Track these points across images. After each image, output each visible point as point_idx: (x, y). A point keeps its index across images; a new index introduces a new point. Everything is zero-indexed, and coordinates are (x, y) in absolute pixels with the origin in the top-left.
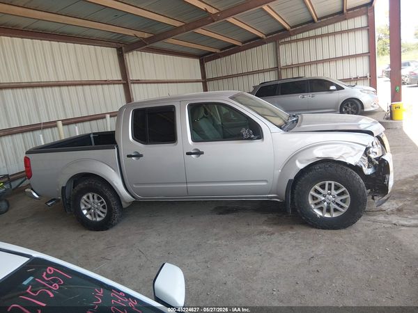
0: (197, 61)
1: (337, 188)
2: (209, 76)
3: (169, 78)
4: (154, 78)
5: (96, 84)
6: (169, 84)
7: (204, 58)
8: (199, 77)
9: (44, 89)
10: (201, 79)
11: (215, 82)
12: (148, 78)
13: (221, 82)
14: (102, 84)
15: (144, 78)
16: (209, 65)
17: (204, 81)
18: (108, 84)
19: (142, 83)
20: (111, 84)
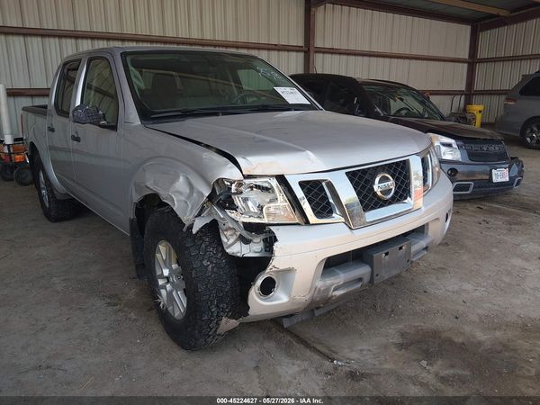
0: (466, 29)
5: (259, 48)
7: (480, 24)
10: (467, 57)
11: (491, 65)
12: (352, 47)
13: (499, 65)
14: (269, 49)
15: (344, 47)
16: (485, 37)
17: (473, 61)
18: (278, 50)
19: (340, 54)
20: (285, 50)
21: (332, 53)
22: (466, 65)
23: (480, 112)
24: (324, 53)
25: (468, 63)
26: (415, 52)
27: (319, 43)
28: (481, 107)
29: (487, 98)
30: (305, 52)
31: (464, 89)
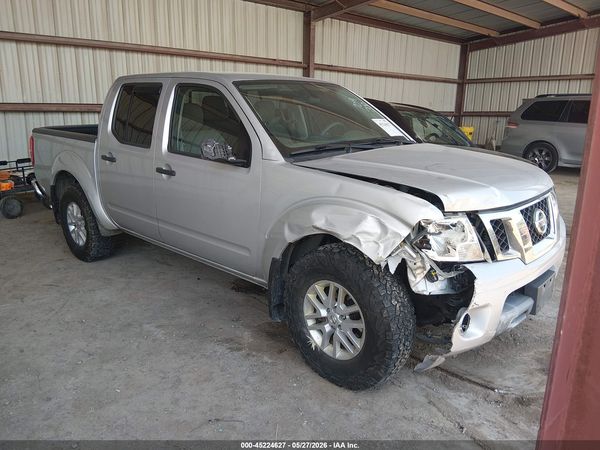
0: (456, 49)
1: (348, 302)
2: (472, 74)
3: (391, 69)
4: (363, 67)
5: (257, 63)
6: (389, 79)
7: (469, 44)
8: (455, 76)
9: (175, 58)
10: (456, 78)
11: (480, 87)
12: (350, 65)
13: (489, 87)
14: (267, 64)
15: (342, 64)
16: (475, 57)
17: (462, 82)
18: (277, 65)
19: (338, 71)
20: (284, 66)
21: (331, 70)
22: (455, 86)
23: (471, 134)
24: (322, 70)
25: (458, 84)
26: (409, 71)
27: (318, 60)
28: (471, 129)
29: (476, 120)
30: (304, 69)
31: (453, 110)
